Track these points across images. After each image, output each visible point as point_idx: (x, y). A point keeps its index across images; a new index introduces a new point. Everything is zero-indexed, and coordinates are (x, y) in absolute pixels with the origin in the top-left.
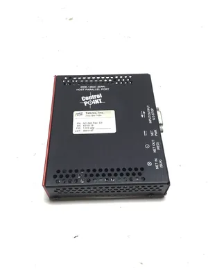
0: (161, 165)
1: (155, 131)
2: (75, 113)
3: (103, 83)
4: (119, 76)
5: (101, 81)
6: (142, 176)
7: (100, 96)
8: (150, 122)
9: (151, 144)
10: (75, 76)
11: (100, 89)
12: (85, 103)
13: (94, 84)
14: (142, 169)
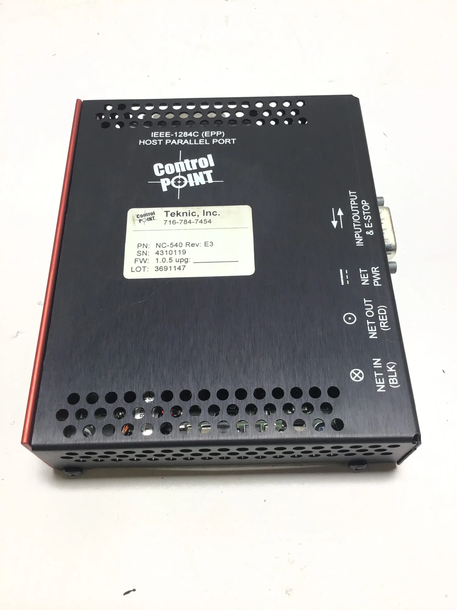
0: (393, 381)
1: (375, 270)
2: (132, 213)
3: (219, 123)
4: (266, 100)
5: (212, 115)
6: (335, 415)
7: (208, 161)
8: (359, 242)
9: (360, 311)
10: (136, 103)
11: (210, 139)
12: (165, 184)
13: (190, 124)
14: (334, 392)
